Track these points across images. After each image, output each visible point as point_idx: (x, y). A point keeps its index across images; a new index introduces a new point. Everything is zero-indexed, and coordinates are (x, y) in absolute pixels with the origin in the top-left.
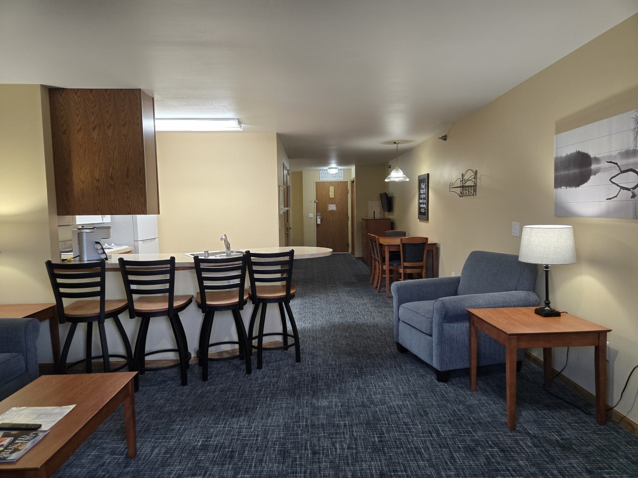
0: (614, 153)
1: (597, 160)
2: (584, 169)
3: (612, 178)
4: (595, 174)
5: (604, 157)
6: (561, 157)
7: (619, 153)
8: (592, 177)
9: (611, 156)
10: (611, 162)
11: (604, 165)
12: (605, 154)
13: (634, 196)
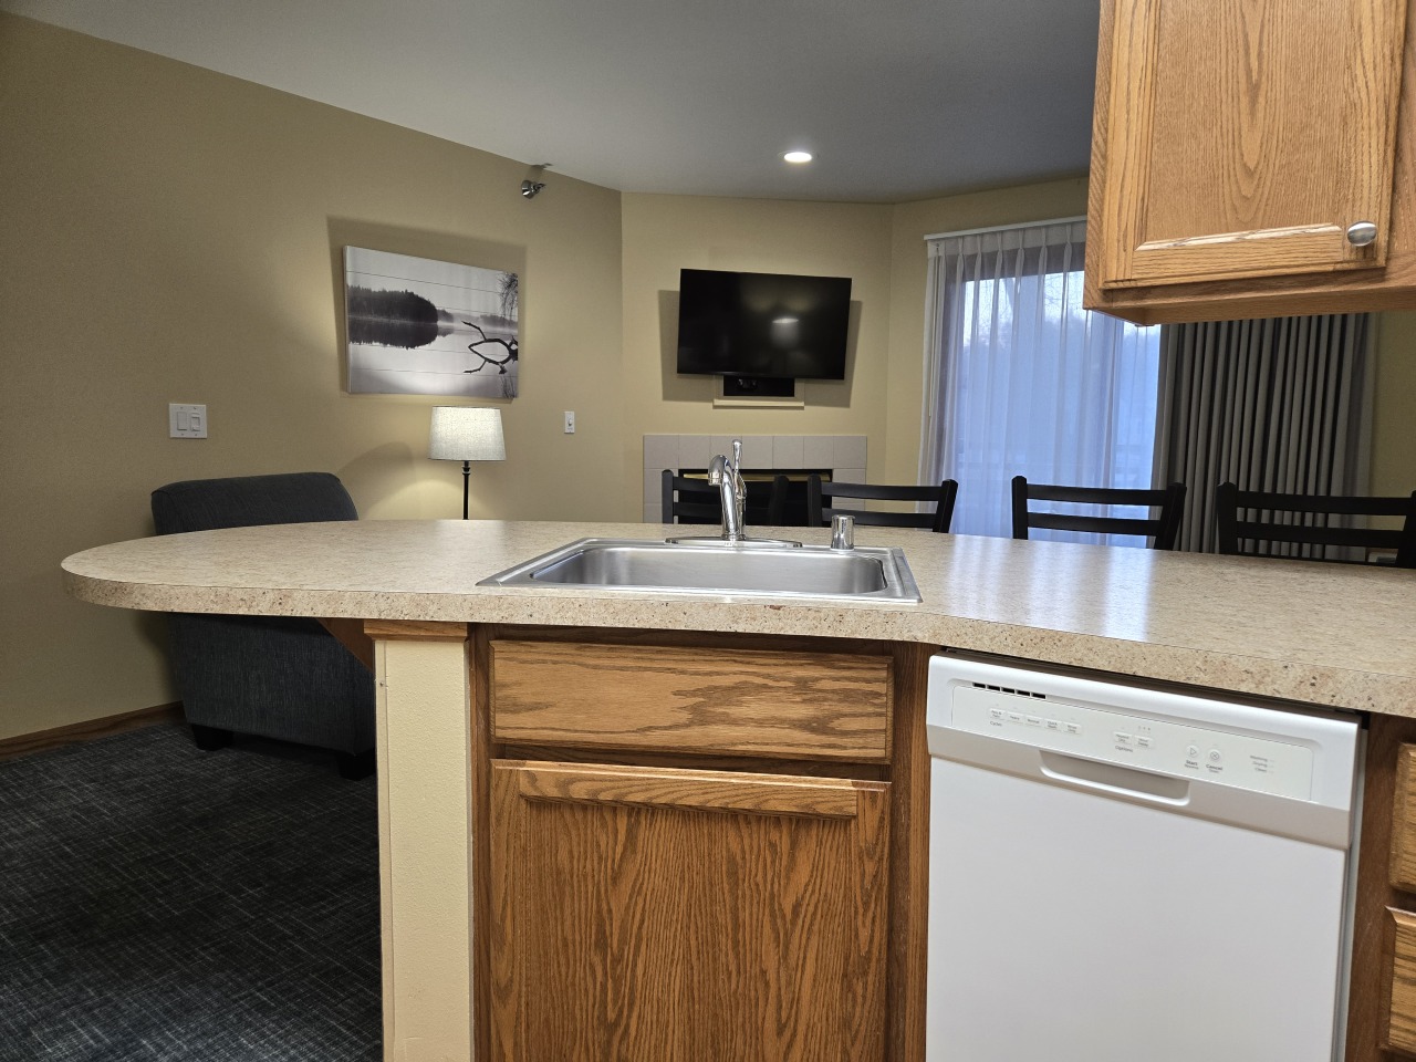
0: (475, 315)
1: (448, 316)
2: (423, 323)
3: (472, 345)
4: (444, 334)
5: (459, 315)
6: (369, 291)
7: (482, 317)
8: (438, 338)
9: (469, 317)
10: (470, 324)
11: (457, 325)
12: (461, 312)
13: (503, 371)
